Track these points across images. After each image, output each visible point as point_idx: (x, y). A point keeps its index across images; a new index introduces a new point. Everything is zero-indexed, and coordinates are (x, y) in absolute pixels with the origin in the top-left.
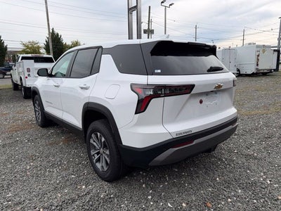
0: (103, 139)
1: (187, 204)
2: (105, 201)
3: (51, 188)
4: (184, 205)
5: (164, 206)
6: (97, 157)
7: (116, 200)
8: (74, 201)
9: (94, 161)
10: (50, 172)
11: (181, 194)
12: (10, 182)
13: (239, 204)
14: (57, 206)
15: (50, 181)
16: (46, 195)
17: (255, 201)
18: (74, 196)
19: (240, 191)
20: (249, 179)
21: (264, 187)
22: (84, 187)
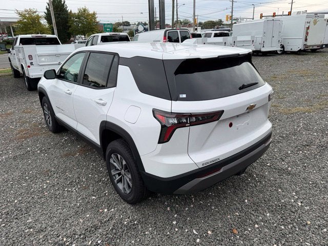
0: (124, 163)
1: (213, 231)
2: (129, 228)
3: (72, 212)
4: (209, 232)
5: (189, 232)
6: (118, 178)
7: (140, 227)
8: (96, 228)
9: (116, 181)
10: (68, 191)
11: (207, 219)
12: (28, 205)
13: (266, 230)
14: (80, 235)
15: (70, 203)
16: (67, 221)
17: (283, 227)
18: (96, 222)
19: (268, 215)
20: (279, 200)
21: (293, 210)
22: (106, 210)
